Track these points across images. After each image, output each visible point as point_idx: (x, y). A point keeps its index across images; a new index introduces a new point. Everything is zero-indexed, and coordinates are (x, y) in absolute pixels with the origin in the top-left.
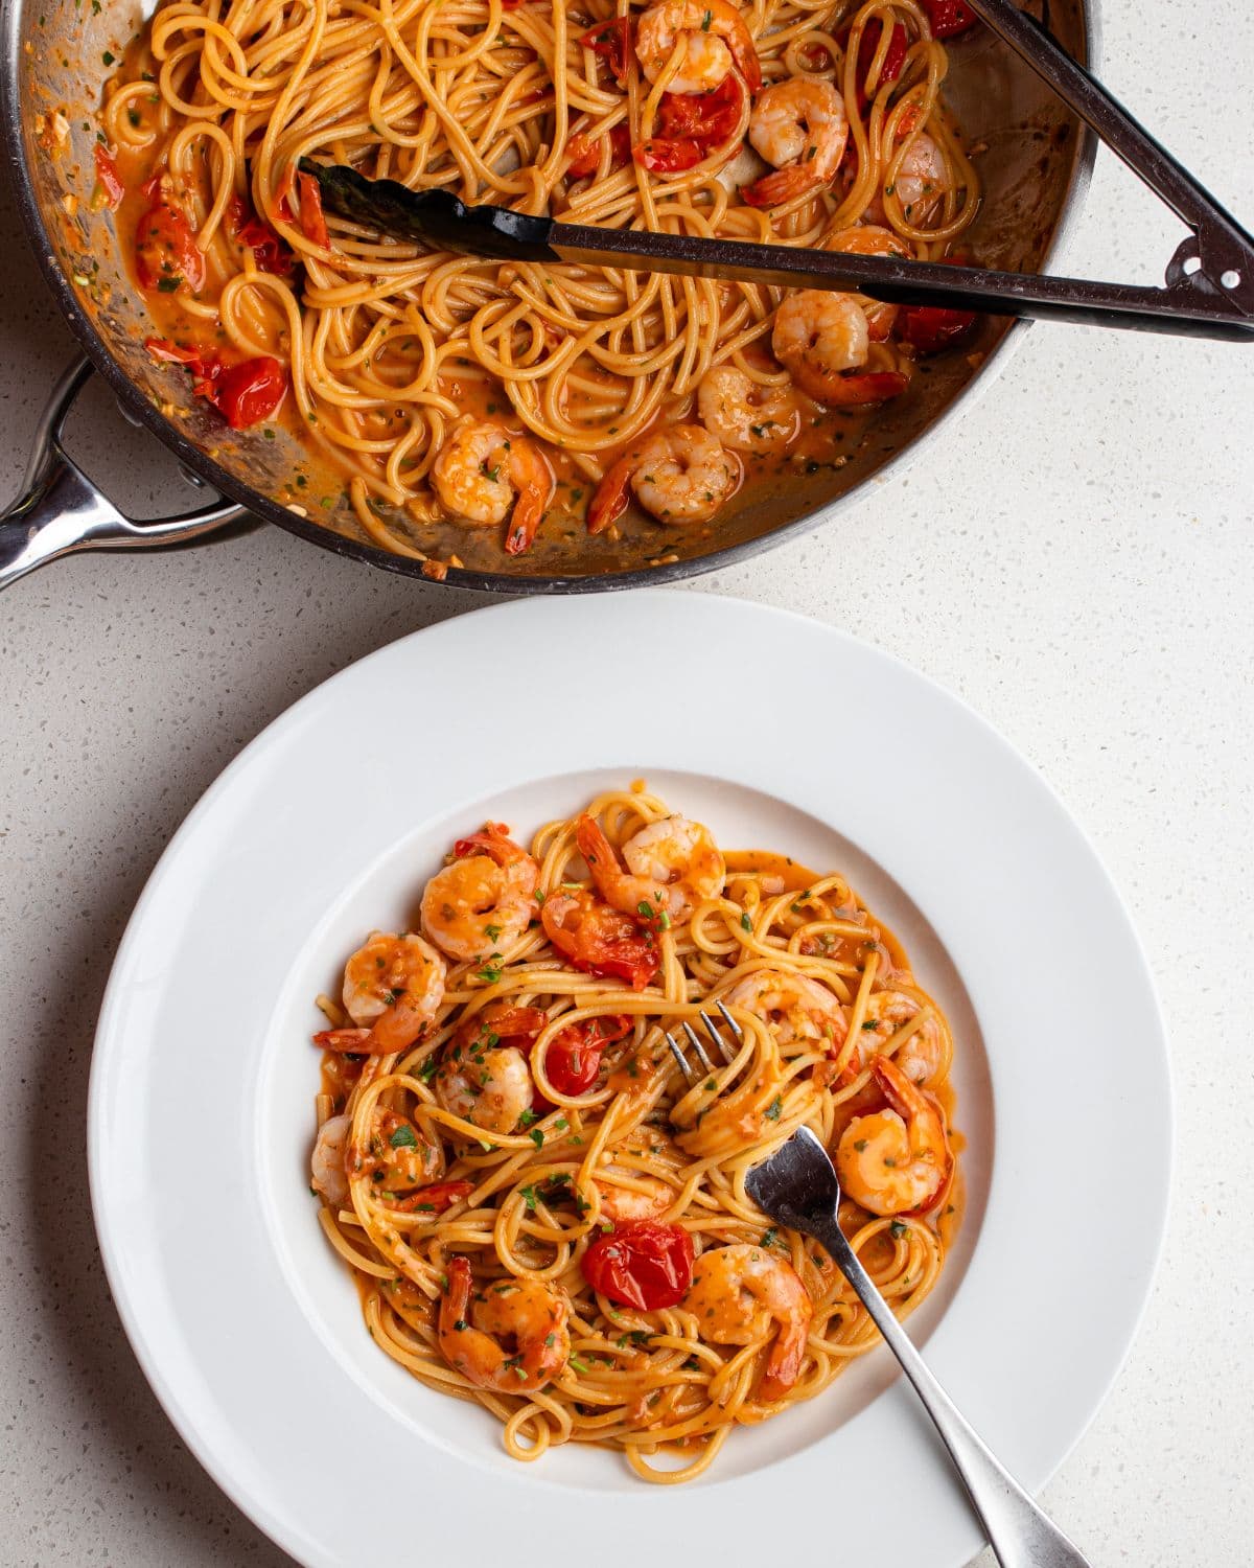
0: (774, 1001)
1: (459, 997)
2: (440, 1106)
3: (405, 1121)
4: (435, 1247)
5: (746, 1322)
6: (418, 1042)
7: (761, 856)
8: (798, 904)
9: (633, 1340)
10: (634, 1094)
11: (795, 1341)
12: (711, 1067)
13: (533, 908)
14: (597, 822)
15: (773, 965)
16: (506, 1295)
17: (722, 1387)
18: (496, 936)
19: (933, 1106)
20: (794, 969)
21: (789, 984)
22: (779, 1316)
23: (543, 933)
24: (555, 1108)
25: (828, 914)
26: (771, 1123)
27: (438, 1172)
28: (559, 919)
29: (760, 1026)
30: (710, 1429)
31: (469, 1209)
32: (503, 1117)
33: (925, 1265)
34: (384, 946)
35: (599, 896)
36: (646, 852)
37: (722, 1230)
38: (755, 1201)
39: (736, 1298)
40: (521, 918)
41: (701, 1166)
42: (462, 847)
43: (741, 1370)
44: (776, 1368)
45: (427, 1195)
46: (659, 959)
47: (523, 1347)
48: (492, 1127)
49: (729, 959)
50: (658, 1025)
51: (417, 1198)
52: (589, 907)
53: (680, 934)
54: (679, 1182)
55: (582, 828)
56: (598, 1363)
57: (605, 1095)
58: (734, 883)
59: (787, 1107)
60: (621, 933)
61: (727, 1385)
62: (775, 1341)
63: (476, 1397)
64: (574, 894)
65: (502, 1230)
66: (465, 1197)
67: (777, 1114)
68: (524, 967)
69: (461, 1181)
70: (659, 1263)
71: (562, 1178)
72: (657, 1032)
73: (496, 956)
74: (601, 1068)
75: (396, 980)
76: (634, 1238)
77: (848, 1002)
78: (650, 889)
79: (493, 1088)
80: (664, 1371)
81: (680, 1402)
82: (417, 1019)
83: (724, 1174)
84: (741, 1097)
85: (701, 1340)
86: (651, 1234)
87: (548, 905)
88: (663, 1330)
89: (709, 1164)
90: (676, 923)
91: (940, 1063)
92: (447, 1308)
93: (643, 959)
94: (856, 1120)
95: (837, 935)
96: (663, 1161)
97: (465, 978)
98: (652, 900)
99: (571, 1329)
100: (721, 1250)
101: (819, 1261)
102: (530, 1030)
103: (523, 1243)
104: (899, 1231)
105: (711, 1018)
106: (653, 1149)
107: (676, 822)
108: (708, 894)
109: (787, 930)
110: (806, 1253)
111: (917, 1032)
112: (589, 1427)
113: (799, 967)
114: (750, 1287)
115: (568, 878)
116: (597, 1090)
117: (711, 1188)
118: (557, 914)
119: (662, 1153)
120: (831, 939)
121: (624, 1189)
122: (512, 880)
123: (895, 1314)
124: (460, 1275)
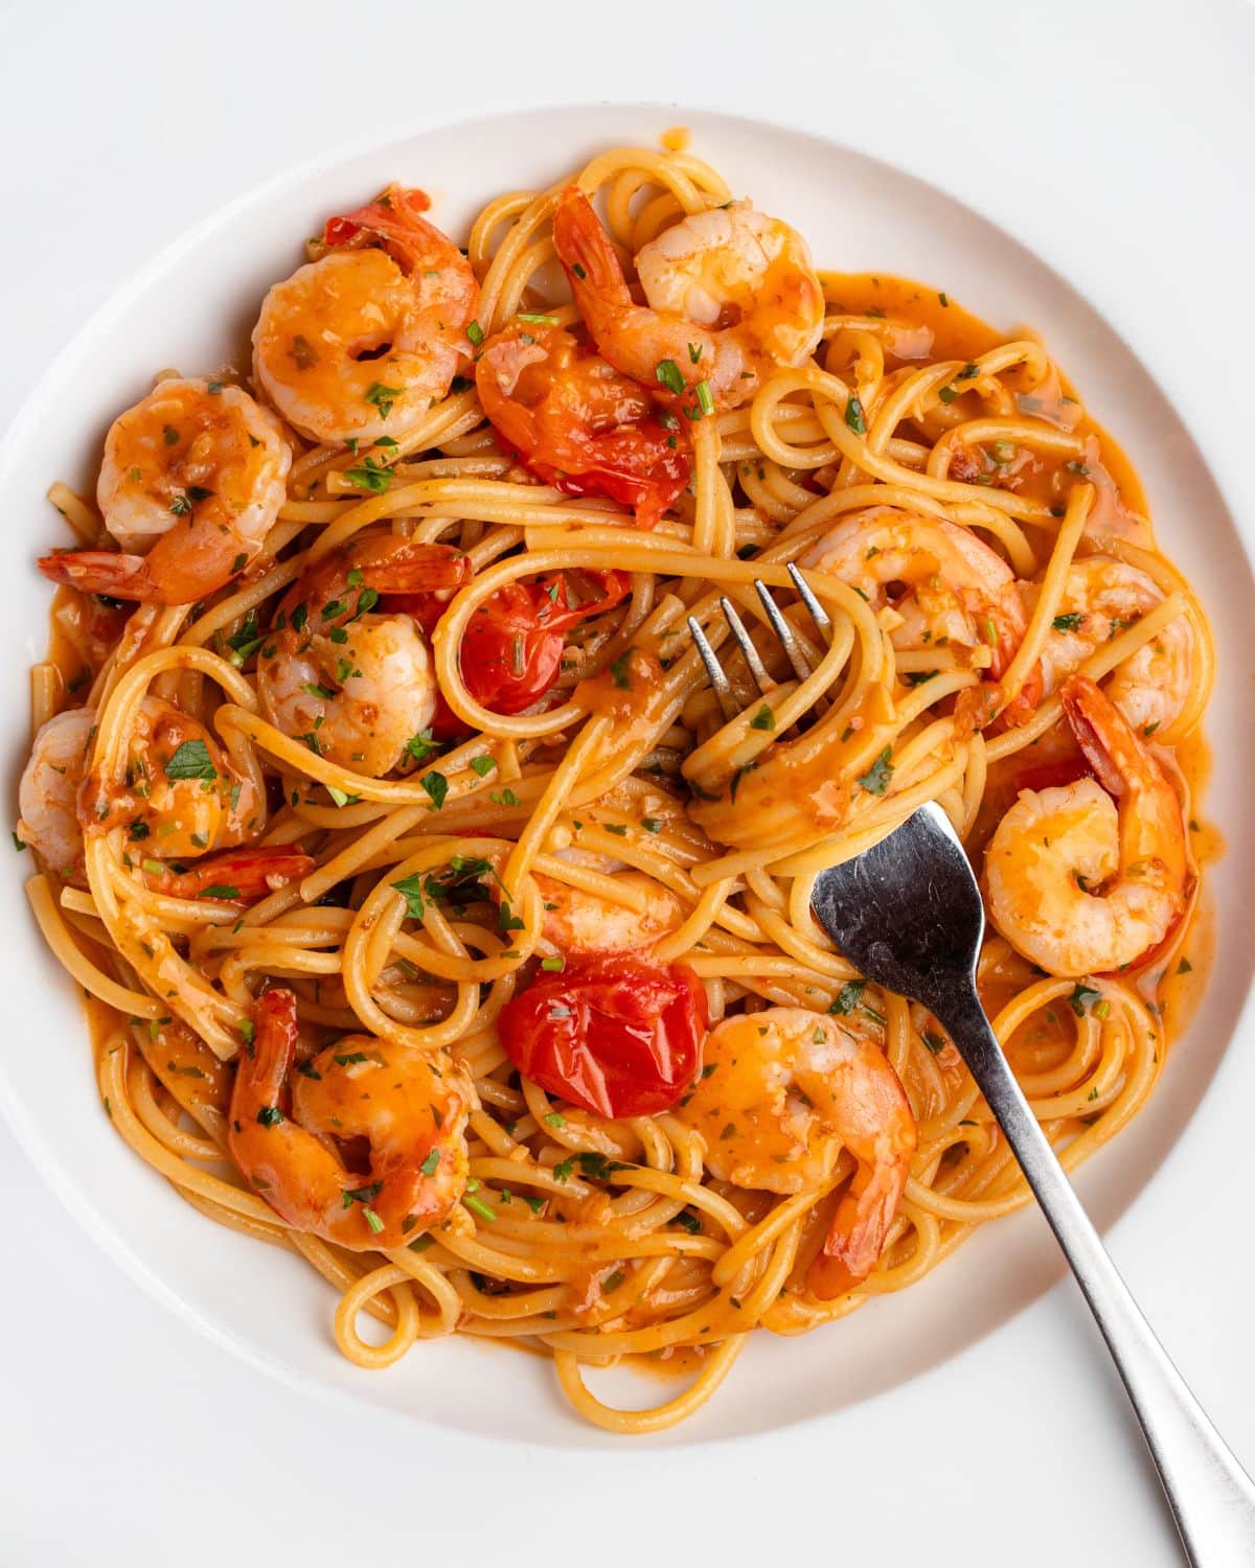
0: (894, 567)
1: (313, 512)
2: (262, 713)
3: (196, 730)
4: (232, 971)
5: (795, 1152)
6: (232, 587)
7: (893, 286)
8: (953, 388)
9: (584, 1169)
10: (621, 720)
11: (882, 1194)
12: (767, 682)
13: (461, 355)
14: (594, 203)
15: (899, 498)
16: (355, 1072)
17: (742, 1267)
18: (389, 404)
19: (1167, 774)
20: (935, 509)
21: (924, 538)
22: (854, 1146)
23: (476, 404)
24: (474, 733)
25: (1005, 405)
26: (870, 800)
27: (251, 825)
28: (508, 382)
29: (863, 612)
30: (707, 1339)
31: (299, 905)
32: (374, 743)
33: (1129, 1066)
34: (178, 404)
35: (586, 342)
36: (679, 269)
37: (762, 979)
38: (826, 930)
39: (777, 1110)
40: (443, 370)
41: (733, 865)
42: (338, 229)
43: (775, 1243)
44: (841, 1242)
45: (227, 870)
46: (687, 468)
47: (381, 1171)
48: (353, 760)
49: (816, 478)
50: (675, 592)
51: (208, 874)
52: (565, 361)
53: (730, 424)
54: (691, 889)
55: (565, 210)
56: (517, 1203)
57: (567, 716)
58: (838, 334)
59: (904, 768)
60: (621, 414)
61: (748, 1265)
62: (843, 1191)
63: (290, 1241)
64: (540, 335)
65: (357, 951)
66: (296, 880)
67: (882, 787)
68: (436, 466)
69: (290, 849)
70: (641, 1035)
71: (476, 866)
72: (673, 606)
73: (385, 441)
74: (564, 664)
75: (196, 472)
76: (600, 988)
77: (1030, 573)
78: (682, 338)
79: (360, 690)
80: (636, 1232)
81: (665, 1284)
82: (228, 549)
83: (774, 878)
84: (818, 748)
85: (707, 1180)
86: (630, 983)
87: (492, 354)
88: (640, 1158)
89: (752, 864)
90: (725, 404)
91: (1189, 698)
92: (247, 1081)
93: (659, 467)
94: (1026, 795)
95: (1020, 446)
96: (664, 848)
97: (325, 476)
98: (684, 361)
99: (471, 1135)
100: (757, 1016)
101: (934, 1043)
102: (439, 587)
103: (396, 972)
104: (1086, 1001)
105: (771, 589)
106: (648, 824)
107: (740, 217)
108: (788, 358)
109: (930, 432)
110: (913, 1026)
111: (1154, 640)
112: (490, 1317)
113: (944, 503)
114: (808, 1090)
115: (535, 301)
116: (555, 705)
117: (750, 903)
118: (507, 367)
119: (663, 832)
120: (1007, 453)
121: (587, 893)
122: (426, 299)
123: (1060, 1156)
124: (276, 1023)
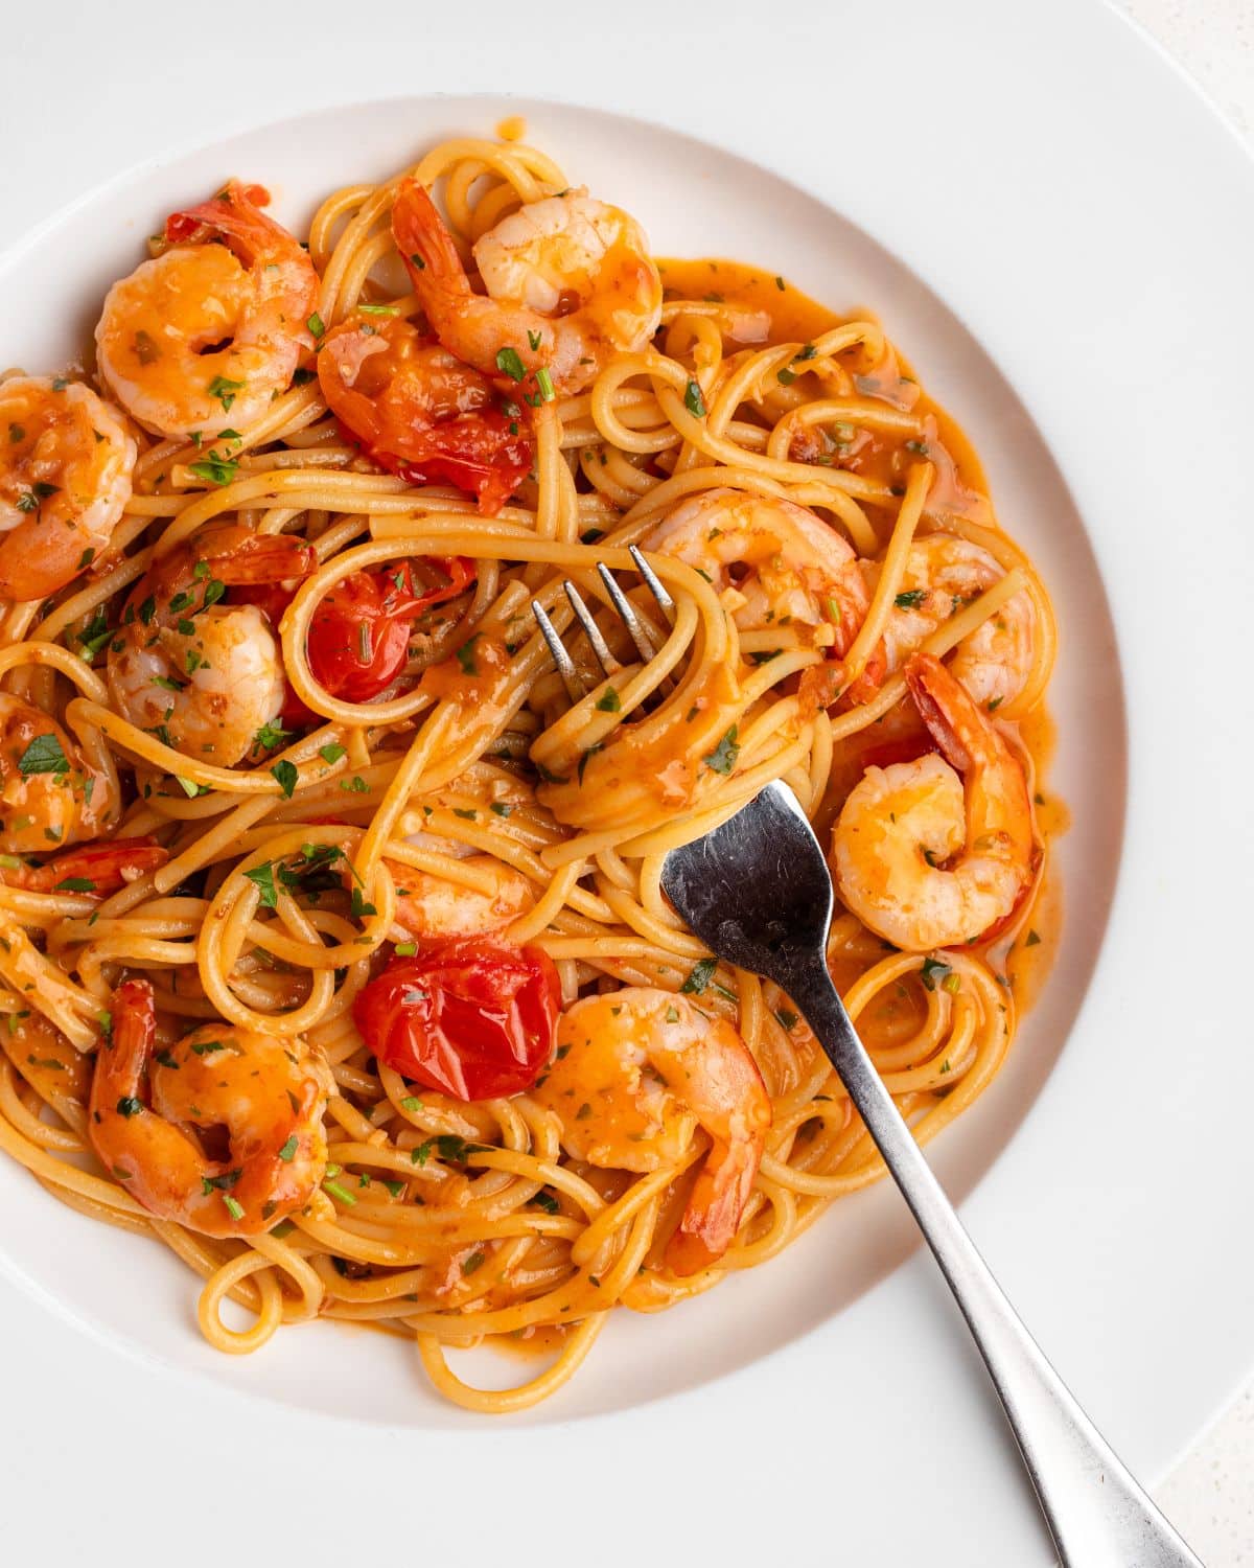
0: (736, 548)
1: (158, 506)
2: (113, 706)
3: (48, 725)
4: (88, 963)
5: (651, 1131)
6: (82, 580)
7: (731, 270)
8: (791, 369)
9: (442, 1151)
10: (469, 706)
11: (738, 1171)
12: (612, 664)
13: (303, 348)
14: (432, 195)
15: (740, 480)
16: (212, 1060)
17: (600, 1247)
18: (232, 396)
19: (1012, 749)
20: (776, 491)
21: (765, 519)
22: (710, 1124)
23: (319, 395)
24: (323, 722)
25: (843, 386)
26: (717, 779)
27: (106, 818)
28: (349, 373)
29: (707, 593)
30: (568, 1317)
31: (154, 896)
32: (225, 735)
33: (980, 1039)
34: (24, 401)
35: (427, 333)
36: (517, 257)
37: (614, 960)
38: (678, 910)
39: (632, 1089)
40: (285, 363)
41: (582, 847)
42: (179, 225)
43: (634, 1220)
44: (698, 1219)
45: (82, 863)
46: (529, 456)
47: (241, 1158)
48: (204, 751)
49: (658, 461)
50: (520, 578)
51: (63, 867)
52: (406, 351)
53: (571, 410)
54: (541, 872)
55: (403, 202)
56: (377, 1188)
57: (415, 703)
58: (676, 320)
59: (749, 748)
60: (463, 402)
61: (607, 1244)
62: (699, 1168)
63: (153, 1229)
64: (381, 326)
65: (211, 943)
66: (150, 871)
67: (728, 766)
68: (281, 458)
69: (144, 841)
70: (495, 1018)
71: (327, 853)
72: (518, 591)
73: (229, 434)
74: (411, 651)
75: (42, 468)
76: (453, 972)
77: (872, 551)
78: (521, 325)
79: (210, 681)
80: (494, 1213)
81: (524, 1264)
82: (75, 544)
83: (624, 860)
84: (664, 729)
85: (564, 1160)
86: (483, 966)
87: (333, 346)
88: (497, 1140)
89: (601, 845)
90: (565, 390)
91: (1032, 672)
92: (107, 1072)
93: (502, 453)
94: (873, 772)
95: (859, 426)
96: (514, 831)
97: (170, 470)
98: (524, 347)
99: (329, 1121)
100: (612, 998)
101: (786, 1020)
102: (285, 577)
103: (252, 961)
104: (937, 975)
105: (615, 573)
106: (498, 808)
107: (576, 204)
108: (627, 343)
109: (770, 414)
110: (765, 1004)
111: (995, 616)
112: (352, 1301)
113: (784, 484)
114: (662, 1068)
115: (375, 293)
116: (403, 693)
117: (602, 886)
118: (348, 357)
119: (513, 815)
120: (846, 433)
121: (439, 879)
122: (267, 292)
123: (913, 1129)
124: (134, 1014)
